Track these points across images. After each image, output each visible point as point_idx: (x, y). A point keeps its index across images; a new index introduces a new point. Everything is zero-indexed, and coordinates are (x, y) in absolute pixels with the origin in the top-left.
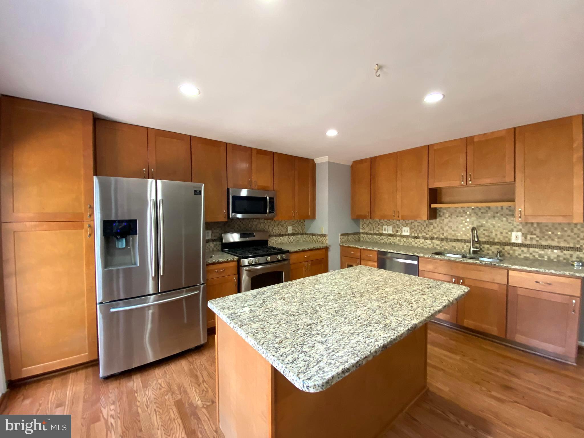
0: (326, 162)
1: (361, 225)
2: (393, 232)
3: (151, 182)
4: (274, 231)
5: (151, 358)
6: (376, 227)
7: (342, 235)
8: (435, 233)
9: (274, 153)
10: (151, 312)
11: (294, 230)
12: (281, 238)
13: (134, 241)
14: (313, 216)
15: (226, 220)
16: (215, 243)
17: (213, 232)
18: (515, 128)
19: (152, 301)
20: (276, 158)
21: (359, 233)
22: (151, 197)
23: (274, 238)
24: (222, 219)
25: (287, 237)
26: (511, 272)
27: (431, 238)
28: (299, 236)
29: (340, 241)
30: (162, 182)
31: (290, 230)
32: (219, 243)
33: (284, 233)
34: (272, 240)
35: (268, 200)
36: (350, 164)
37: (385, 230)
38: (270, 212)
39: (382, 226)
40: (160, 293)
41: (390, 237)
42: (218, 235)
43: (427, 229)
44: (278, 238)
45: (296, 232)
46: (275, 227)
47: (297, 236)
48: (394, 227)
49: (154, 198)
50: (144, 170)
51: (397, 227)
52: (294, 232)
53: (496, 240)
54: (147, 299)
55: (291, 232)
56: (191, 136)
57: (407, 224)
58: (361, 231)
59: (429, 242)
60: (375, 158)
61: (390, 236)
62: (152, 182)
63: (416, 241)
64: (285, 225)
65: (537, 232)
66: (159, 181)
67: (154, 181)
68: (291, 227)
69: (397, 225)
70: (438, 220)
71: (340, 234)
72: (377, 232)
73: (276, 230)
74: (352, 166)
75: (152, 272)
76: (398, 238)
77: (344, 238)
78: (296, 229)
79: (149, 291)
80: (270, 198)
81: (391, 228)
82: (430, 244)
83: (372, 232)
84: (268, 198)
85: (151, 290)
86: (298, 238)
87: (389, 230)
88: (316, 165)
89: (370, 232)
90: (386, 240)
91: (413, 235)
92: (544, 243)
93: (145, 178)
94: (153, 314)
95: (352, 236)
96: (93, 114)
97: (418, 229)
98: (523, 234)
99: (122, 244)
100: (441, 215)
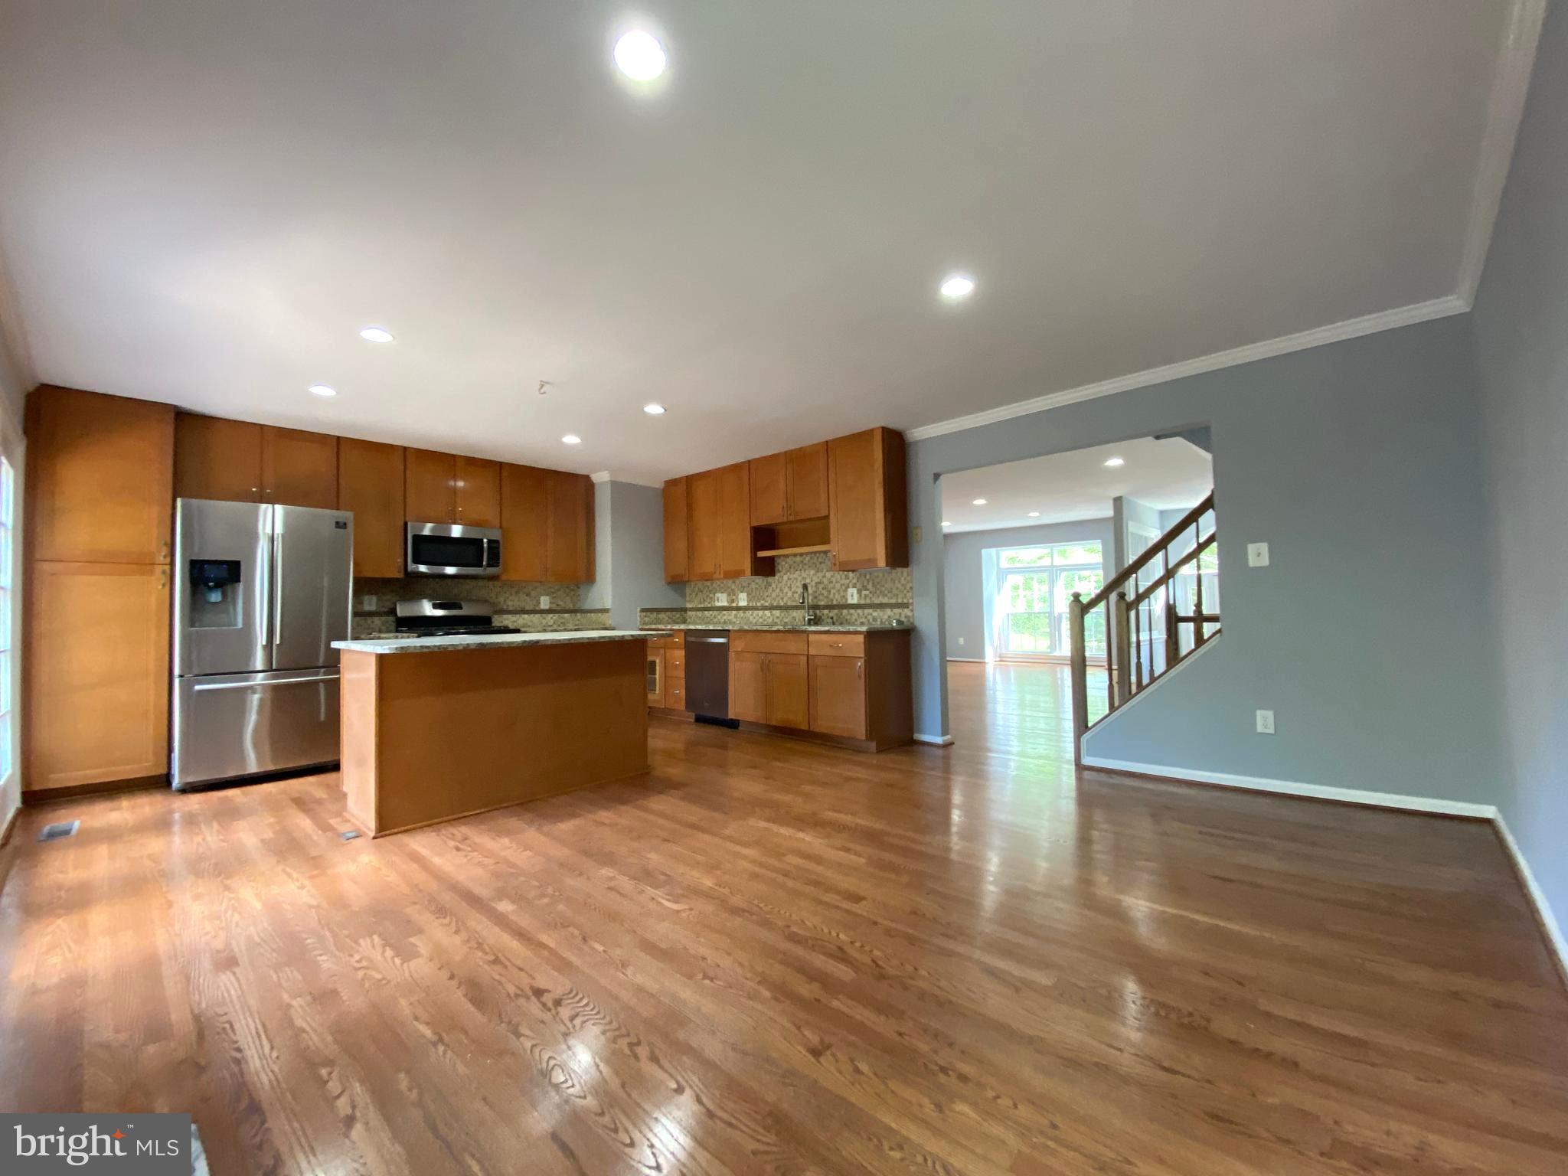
0: (607, 482)
1: (688, 594)
2: (728, 602)
3: (265, 508)
4: (510, 603)
5: (253, 767)
6: (707, 596)
7: (643, 610)
8: (774, 599)
9: (501, 464)
10: (256, 697)
11: (554, 603)
12: (526, 616)
13: (235, 592)
14: (590, 577)
15: (400, 575)
16: (384, 619)
17: (378, 600)
18: (827, 442)
19: (259, 679)
20: (505, 474)
21: (685, 610)
22: (264, 528)
23: (510, 616)
24: (395, 573)
25: (537, 616)
26: (812, 638)
27: (771, 608)
28: (566, 615)
29: (640, 622)
30: (285, 510)
31: (545, 602)
32: (391, 619)
33: (531, 608)
34: (505, 619)
35: (485, 545)
36: (659, 484)
37: (718, 600)
38: (489, 565)
39: (714, 594)
40: (275, 670)
41: (725, 612)
42: (389, 605)
43: (766, 594)
44: (518, 616)
45: (559, 608)
46: (511, 595)
47: (562, 615)
48: (729, 595)
49: (269, 530)
50: (254, 492)
51: (732, 595)
52: (554, 607)
53: (835, 603)
54: (249, 677)
55: (547, 607)
56: (338, 438)
57: (744, 587)
58: (689, 605)
59: (768, 613)
60: (693, 476)
61: (725, 610)
62: (267, 508)
63: (754, 615)
64: (533, 594)
65: (870, 586)
66: (277, 507)
67: (270, 506)
68: (547, 598)
69: (733, 590)
70: (776, 577)
71: (639, 609)
72: (709, 605)
73: (513, 602)
74: (664, 490)
75: (261, 639)
76: (734, 612)
77: (648, 617)
78: (561, 603)
79: (255, 667)
80: (490, 542)
81: (725, 595)
82: (769, 617)
83: (702, 606)
84: (485, 540)
85: (259, 665)
86: (563, 618)
87: (722, 600)
88: (596, 487)
89: (699, 606)
90: (719, 617)
91: (751, 605)
92: (877, 601)
93: (254, 502)
94: (261, 700)
95: (668, 613)
96: (175, 407)
97: (756, 594)
98: (858, 590)
99: (215, 597)
100: (780, 569)
